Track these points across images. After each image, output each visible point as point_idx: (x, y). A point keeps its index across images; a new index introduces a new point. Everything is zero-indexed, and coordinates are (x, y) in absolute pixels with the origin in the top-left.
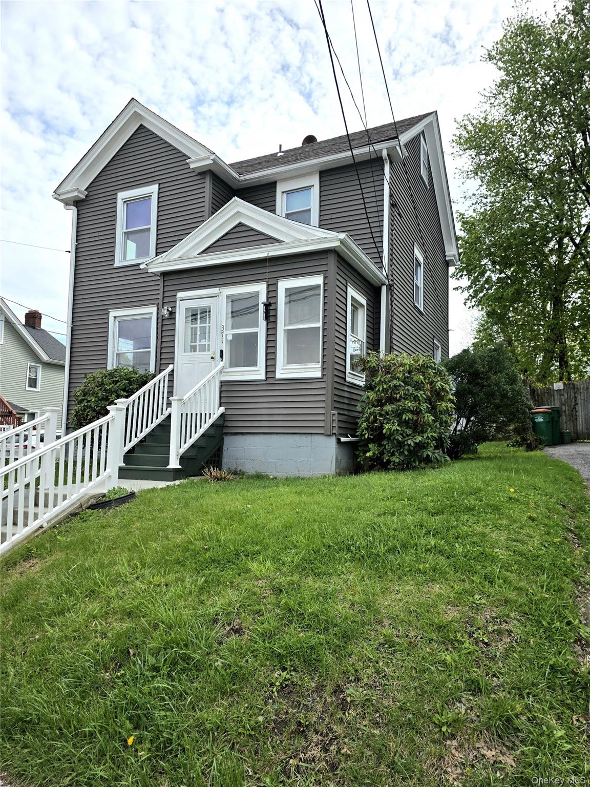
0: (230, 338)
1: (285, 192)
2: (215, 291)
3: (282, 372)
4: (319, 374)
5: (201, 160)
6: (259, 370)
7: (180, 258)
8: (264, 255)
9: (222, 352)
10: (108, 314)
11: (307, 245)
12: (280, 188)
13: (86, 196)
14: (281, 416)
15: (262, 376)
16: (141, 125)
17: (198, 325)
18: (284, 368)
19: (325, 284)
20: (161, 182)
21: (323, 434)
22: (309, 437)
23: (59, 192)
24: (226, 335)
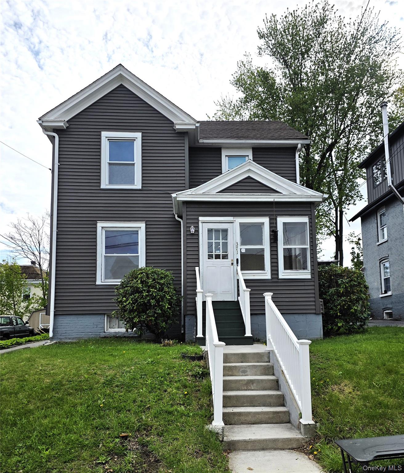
0: (243, 251)
1: (227, 156)
2: (230, 219)
3: (283, 274)
4: (309, 277)
5: (186, 124)
6: (266, 273)
7: (204, 194)
8: (272, 200)
9: (237, 260)
10: (96, 224)
11: (301, 198)
12: (224, 153)
13: (67, 127)
14: (284, 302)
15: (268, 276)
16: (121, 85)
17: (214, 241)
18: (285, 272)
19: (310, 222)
20: (144, 131)
21: (314, 313)
22: (304, 316)
23: (44, 119)
24: (241, 249)
